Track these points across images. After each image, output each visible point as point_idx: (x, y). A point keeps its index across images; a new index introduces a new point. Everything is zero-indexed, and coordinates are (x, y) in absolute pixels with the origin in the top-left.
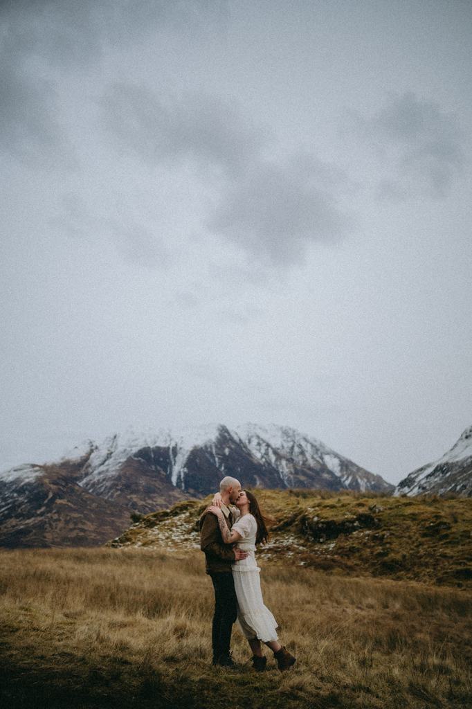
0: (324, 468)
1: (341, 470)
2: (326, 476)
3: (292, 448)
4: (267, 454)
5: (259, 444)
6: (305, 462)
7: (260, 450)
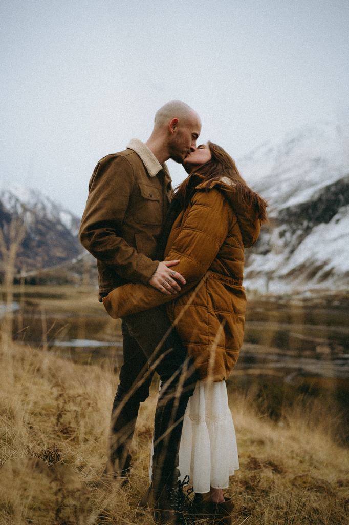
0: (59, 222)
1: (72, 225)
2: (59, 228)
3: (36, 205)
4: (16, 205)
5: (10, 198)
6: (45, 216)
7: (10, 203)
